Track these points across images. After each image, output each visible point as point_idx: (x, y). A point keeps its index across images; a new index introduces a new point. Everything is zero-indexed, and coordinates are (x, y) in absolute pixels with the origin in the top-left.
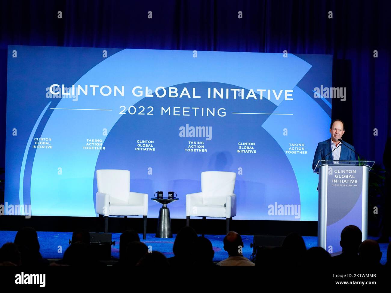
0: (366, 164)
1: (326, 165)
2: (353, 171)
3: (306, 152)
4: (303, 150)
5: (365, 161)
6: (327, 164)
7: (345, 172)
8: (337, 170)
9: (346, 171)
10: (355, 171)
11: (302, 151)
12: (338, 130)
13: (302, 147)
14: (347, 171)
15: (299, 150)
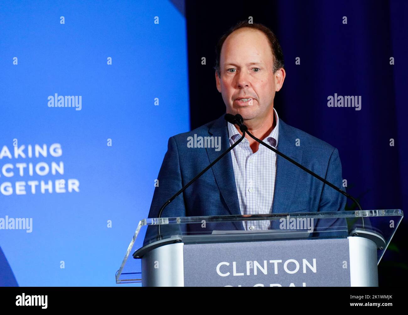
0: (361, 228)
1: (175, 242)
2: (305, 262)
3: (74, 185)
4: (58, 176)
5: (359, 214)
6: (177, 238)
7: (265, 271)
8: (228, 264)
9: (271, 267)
10: (314, 260)
11: (52, 177)
12: (244, 70)
13: (49, 159)
14: (276, 262)
15: (36, 177)
